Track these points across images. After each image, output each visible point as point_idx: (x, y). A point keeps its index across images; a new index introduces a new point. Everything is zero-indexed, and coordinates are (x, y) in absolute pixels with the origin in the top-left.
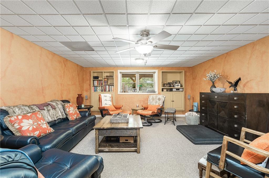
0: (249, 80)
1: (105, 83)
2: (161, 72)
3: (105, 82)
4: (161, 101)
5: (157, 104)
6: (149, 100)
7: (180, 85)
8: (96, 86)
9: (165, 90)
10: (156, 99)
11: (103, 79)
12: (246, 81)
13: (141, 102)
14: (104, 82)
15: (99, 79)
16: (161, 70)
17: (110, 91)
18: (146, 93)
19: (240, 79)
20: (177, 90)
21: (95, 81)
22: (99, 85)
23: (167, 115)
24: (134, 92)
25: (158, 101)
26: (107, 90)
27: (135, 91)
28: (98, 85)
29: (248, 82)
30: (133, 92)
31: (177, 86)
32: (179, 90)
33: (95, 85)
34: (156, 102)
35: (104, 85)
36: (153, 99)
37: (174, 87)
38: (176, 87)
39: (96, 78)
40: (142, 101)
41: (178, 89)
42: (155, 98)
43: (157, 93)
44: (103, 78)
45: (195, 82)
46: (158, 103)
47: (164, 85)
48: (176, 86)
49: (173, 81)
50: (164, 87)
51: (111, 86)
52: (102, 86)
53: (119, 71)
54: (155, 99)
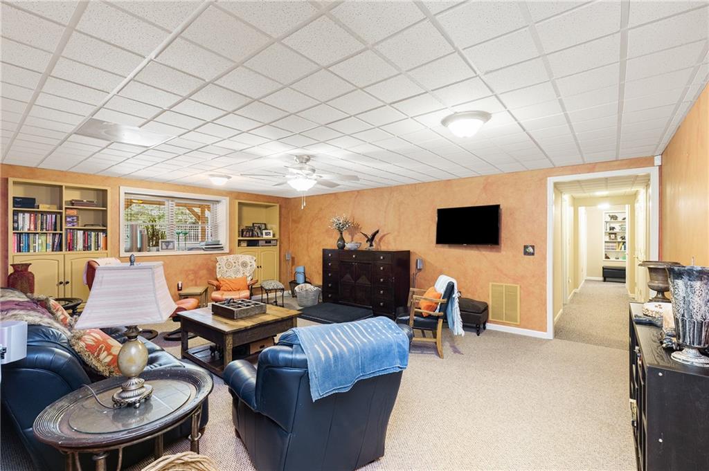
0: (386, 233)
1: (70, 222)
2: (237, 204)
3: (68, 219)
4: (249, 268)
5: (240, 276)
6: (220, 268)
7: (272, 234)
8: (26, 230)
9: (245, 244)
10: (237, 264)
11: (64, 211)
12: (382, 234)
13: (189, 274)
14: (66, 219)
15: (40, 209)
16: (237, 199)
17: (91, 250)
18: (202, 252)
19: (378, 232)
20: (266, 242)
21: (21, 215)
22: (42, 229)
23: (265, 296)
24: (167, 249)
25: (240, 268)
26: (80, 245)
27: (171, 246)
28: (35, 228)
29: (384, 236)
30: (162, 249)
31: (267, 234)
32: (270, 242)
33: (23, 227)
34: (238, 271)
35: (66, 229)
36: (229, 265)
37: (258, 237)
38: (265, 237)
39: (25, 204)
40: (191, 273)
41: (268, 242)
42: (232, 262)
43: (227, 250)
44: (64, 206)
45: (297, 227)
46: (242, 272)
47: (242, 233)
48: (264, 234)
49: (253, 224)
50: (242, 237)
51: (93, 234)
52: (54, 234)
53: (123, 190)
54: (234, 265)
